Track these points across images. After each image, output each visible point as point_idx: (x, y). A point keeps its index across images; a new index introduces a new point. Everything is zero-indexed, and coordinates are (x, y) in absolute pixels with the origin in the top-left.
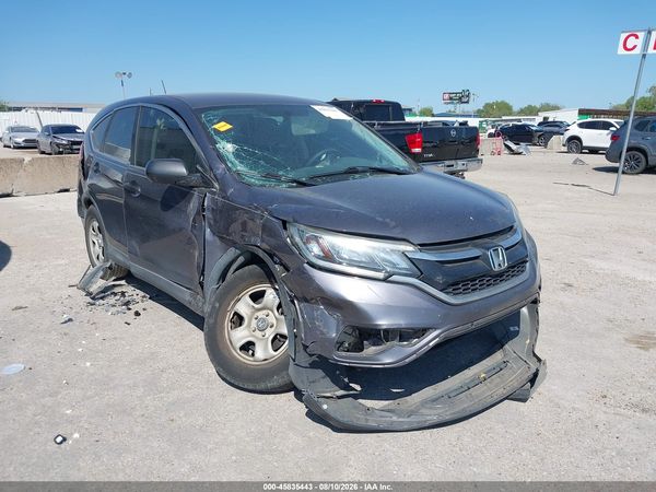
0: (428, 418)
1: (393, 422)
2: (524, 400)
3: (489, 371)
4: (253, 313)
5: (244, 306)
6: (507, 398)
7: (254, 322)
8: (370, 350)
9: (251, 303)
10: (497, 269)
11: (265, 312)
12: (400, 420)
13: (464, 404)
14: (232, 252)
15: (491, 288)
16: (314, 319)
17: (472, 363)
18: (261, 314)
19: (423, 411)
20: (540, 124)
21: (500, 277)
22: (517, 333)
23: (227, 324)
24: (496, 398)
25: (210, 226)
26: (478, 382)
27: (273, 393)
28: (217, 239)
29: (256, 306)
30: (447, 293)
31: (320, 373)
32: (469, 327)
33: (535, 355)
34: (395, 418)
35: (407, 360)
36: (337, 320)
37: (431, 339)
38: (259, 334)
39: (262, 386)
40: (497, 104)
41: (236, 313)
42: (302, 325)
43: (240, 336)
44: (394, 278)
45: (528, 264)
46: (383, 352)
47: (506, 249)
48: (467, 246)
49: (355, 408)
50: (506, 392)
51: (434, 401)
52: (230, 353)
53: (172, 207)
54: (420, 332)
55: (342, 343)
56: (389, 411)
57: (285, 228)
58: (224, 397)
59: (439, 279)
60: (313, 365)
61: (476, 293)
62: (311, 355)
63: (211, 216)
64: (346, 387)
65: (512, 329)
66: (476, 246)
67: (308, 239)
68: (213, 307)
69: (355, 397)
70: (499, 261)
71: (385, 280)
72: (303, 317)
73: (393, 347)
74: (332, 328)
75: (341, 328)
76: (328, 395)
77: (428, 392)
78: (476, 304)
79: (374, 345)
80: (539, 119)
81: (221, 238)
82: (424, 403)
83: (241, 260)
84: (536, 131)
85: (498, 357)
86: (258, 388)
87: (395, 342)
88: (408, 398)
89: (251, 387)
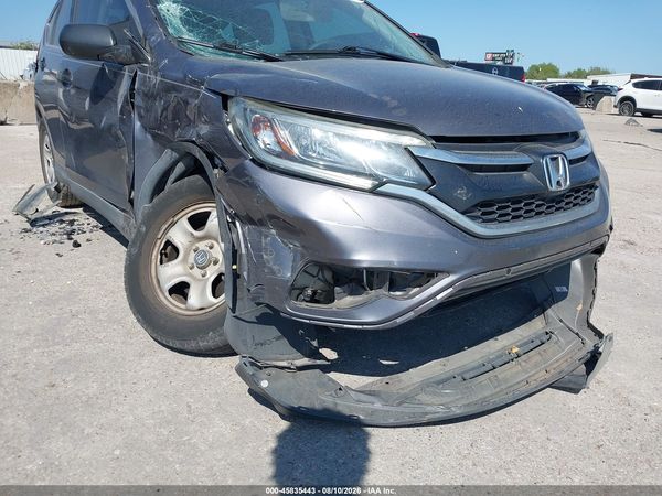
0: (429, 408)
1: (374, 412)
2: (576, 391)
3: (526, 343)
4: (192, 243)
5: (180, 233)
6: (549, 386)
7: (193, 254)
8: (345, 301)
9: (190, 229)
10: (554, 188)
11: (208, 242)
12: (386, 408)
13: (485, 390)
14: (168, 156)
15: (542, 218)
16: (260, 250)
17: (501, 331)
18: (202, 246)
19: (423, 397)
20: (590, 86)
21: (556, 202)
22: (564, 295)
23: (156, 255)
24: (533, 385)
25: (141, 117)
26: (507, 359)
27: (212, 356)
28: (149, 137)
29: (196, 233)
30: (473, 218)
31: (273, 331)
32: (503, 275)
33: (590, 326)
34: (378, 405)
35: (399, 320)
36: (295, 252)
37: (440, 289)
38: (197, 272)
39: (192, 345)
40: (543, 66)
41: (168, 243)
42: (245, 260)
43: (171, 273)
44: (387, 188)
45: (597, 192)
46: (362, 305)
47: (571, 162)
48: (510, 149)
49: (322, 385)
50: (549, 377)
51: (439, 383)
52: (156, 297)
53: (102, 97)
54: (424, 277)
55: (303, 289)
56: (371, 393)
57: (225, 107)
58: (141, 356)
59: (462, 193)
60: (263, 320)
61: (520, 222)
62: (258, 304)
63: (142, 104)
64: (315, 354)
65: (558, 289)
66: (525, 151)
67: (257, 121)
68: (139, 231)
69: (326, 369)
70: (559, 177)
71: (373, 191)
72: (246, 247)
73: (378, 297)
74: (286, 264)
75: (300, 265)
76: (284, 364)
77: (433, 368)
78: (517, 239)
79: (351, 294)
80: (587, 83)
81: (154, 136)
82: (425, 386)
83: (180, 167)
84: (585, 92)
85: (536, 325)
86: (187, 347)
87: (383, 291)
88: (402, 375)
89: (177, 346)
